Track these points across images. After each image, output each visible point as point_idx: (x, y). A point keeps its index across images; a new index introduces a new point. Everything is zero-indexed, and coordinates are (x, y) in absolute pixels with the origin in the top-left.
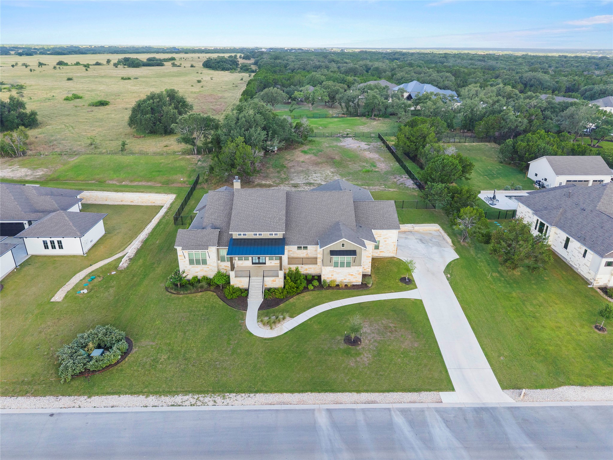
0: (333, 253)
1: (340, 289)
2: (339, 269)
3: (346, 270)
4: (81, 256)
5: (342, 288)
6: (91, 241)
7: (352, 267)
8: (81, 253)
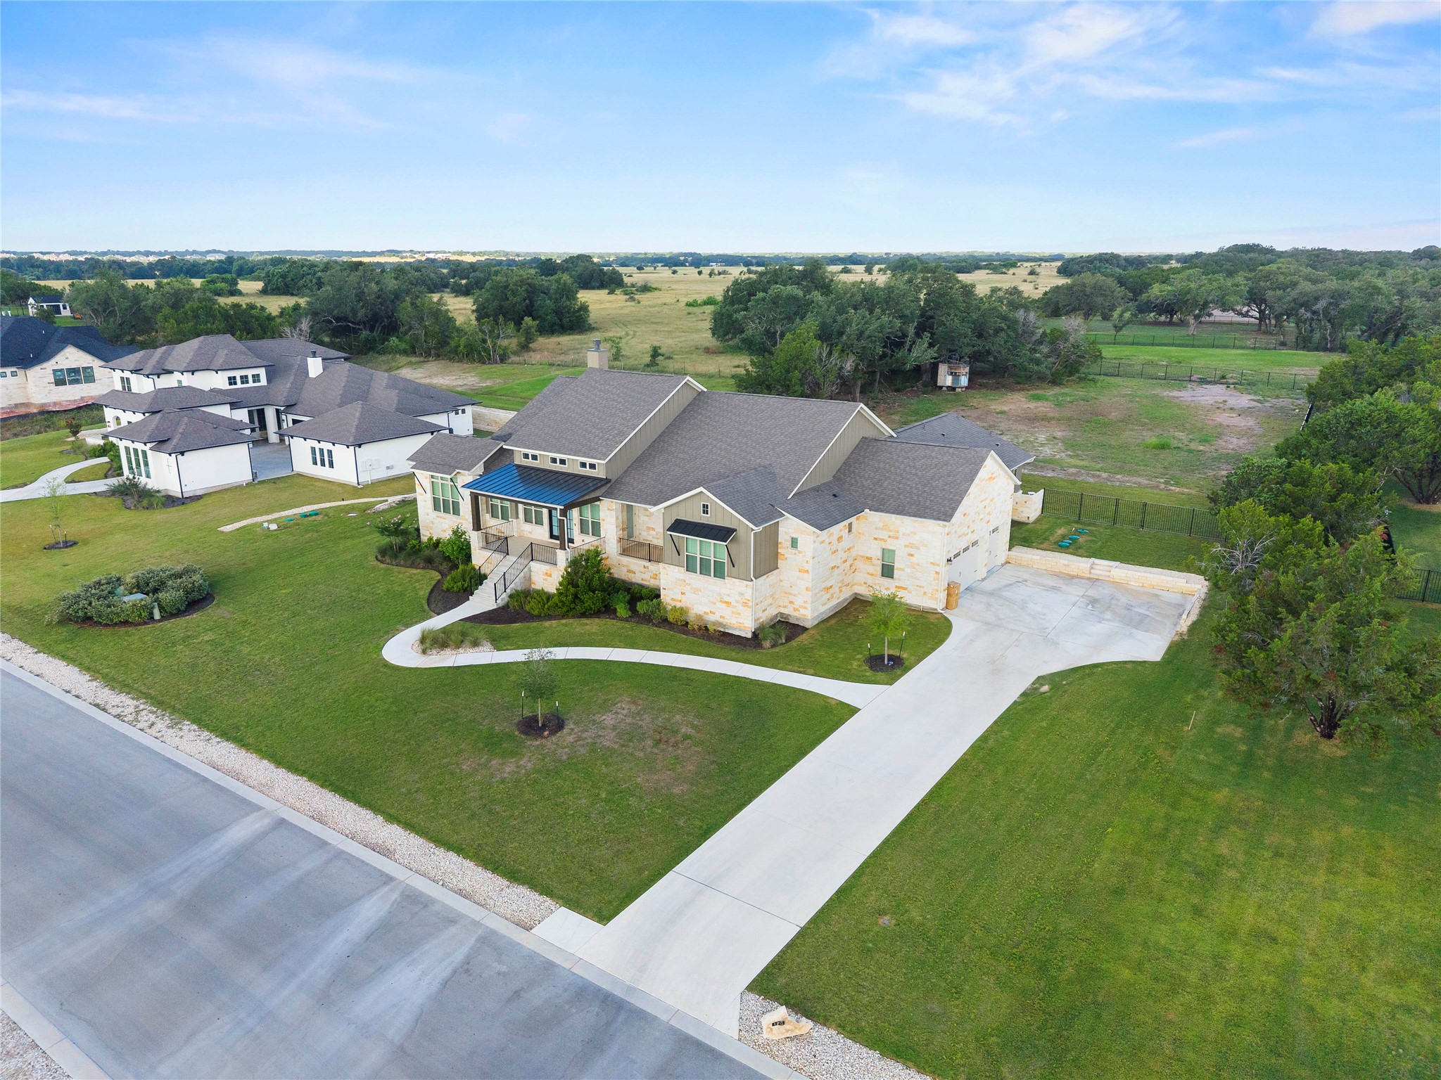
0: (680, 526)
1: (686, 633)
2: (697, 580)
3: (709, 583)
4: (354, 487)
5: (692, 633)
6: (388, 468)
7: (728, 580)
8: (353, 481)
